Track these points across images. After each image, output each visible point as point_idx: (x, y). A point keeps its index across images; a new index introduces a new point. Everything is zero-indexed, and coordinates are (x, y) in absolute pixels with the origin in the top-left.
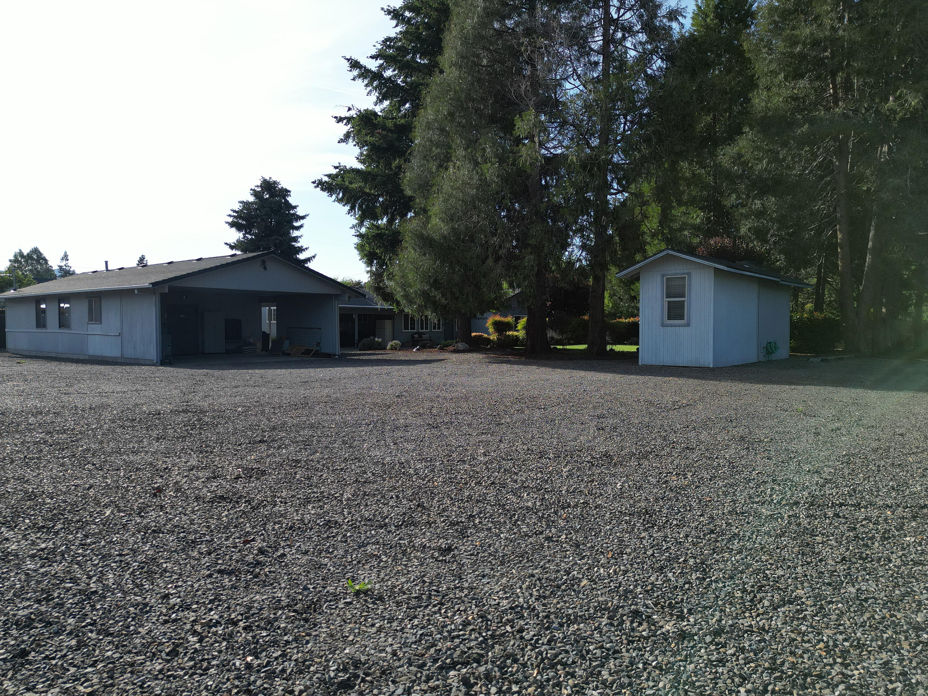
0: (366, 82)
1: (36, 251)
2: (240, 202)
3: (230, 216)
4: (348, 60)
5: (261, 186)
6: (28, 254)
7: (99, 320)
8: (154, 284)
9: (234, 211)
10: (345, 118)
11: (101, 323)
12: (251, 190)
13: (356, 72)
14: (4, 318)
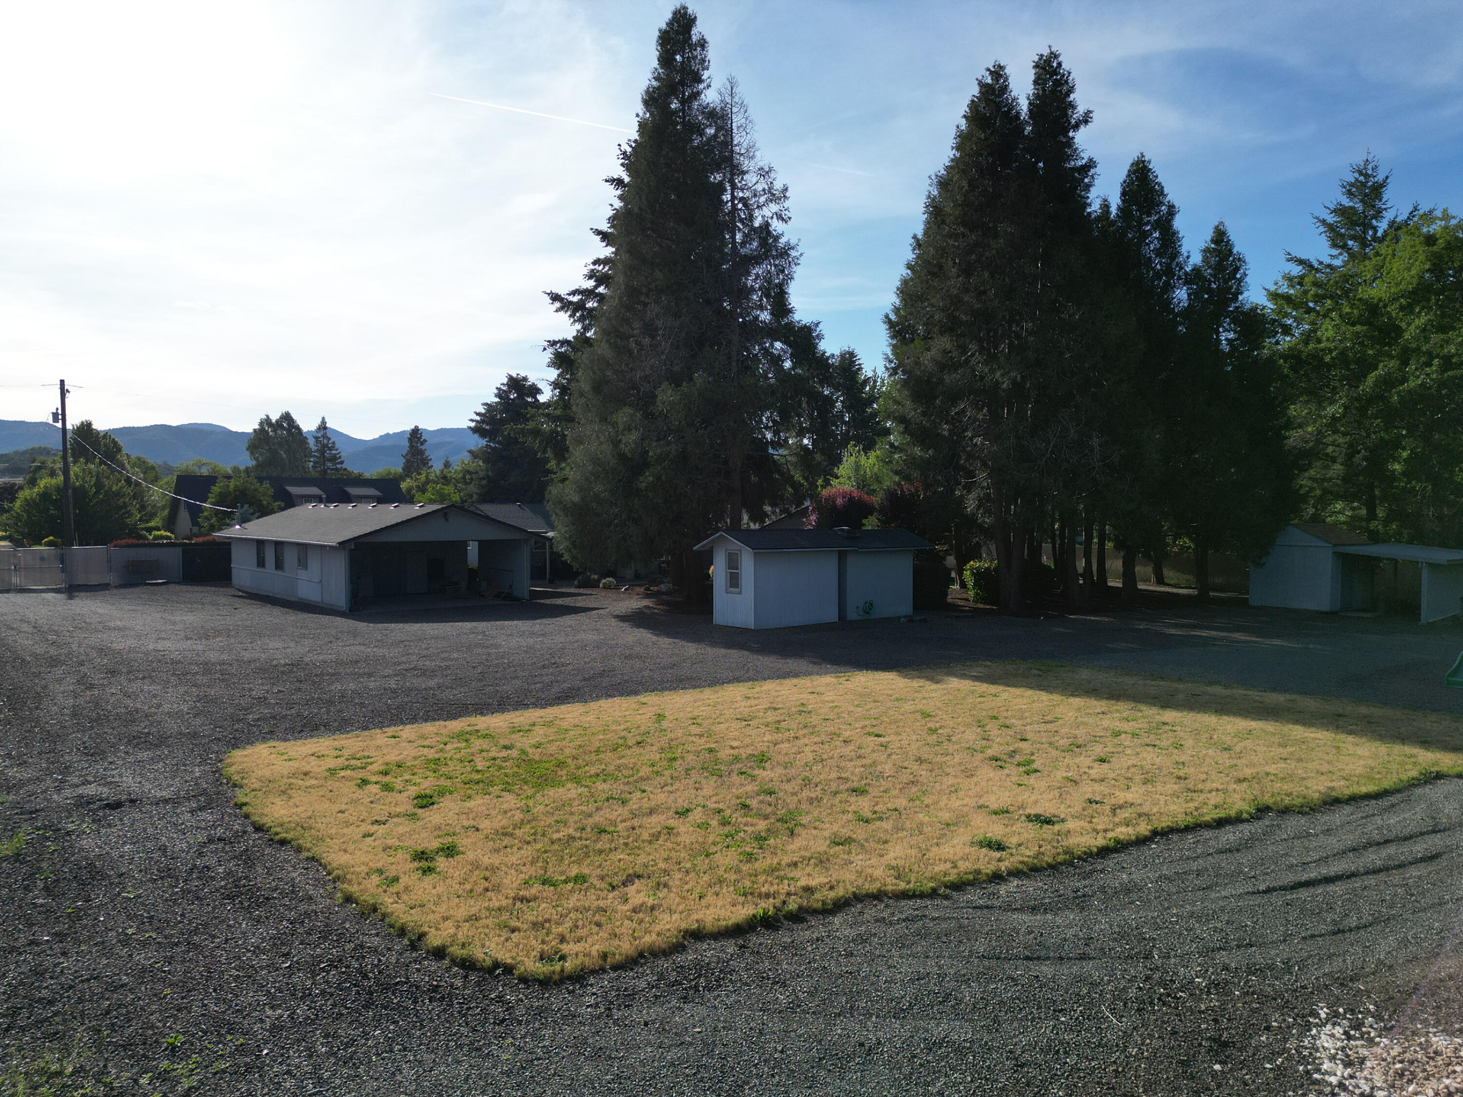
0: (569, 313)
1: (287, 417)
2: (484, 404)
3: (472, 420)
4: (549, 294)
5: (507, 384)
6: (277, 421)
7: (306, 567)
8: (339, 543)
9: (478, 414)
10: (559, 341)
11: (306, 569)
12: (497, 388)
13: (558, 305)
14: (229, 560)
